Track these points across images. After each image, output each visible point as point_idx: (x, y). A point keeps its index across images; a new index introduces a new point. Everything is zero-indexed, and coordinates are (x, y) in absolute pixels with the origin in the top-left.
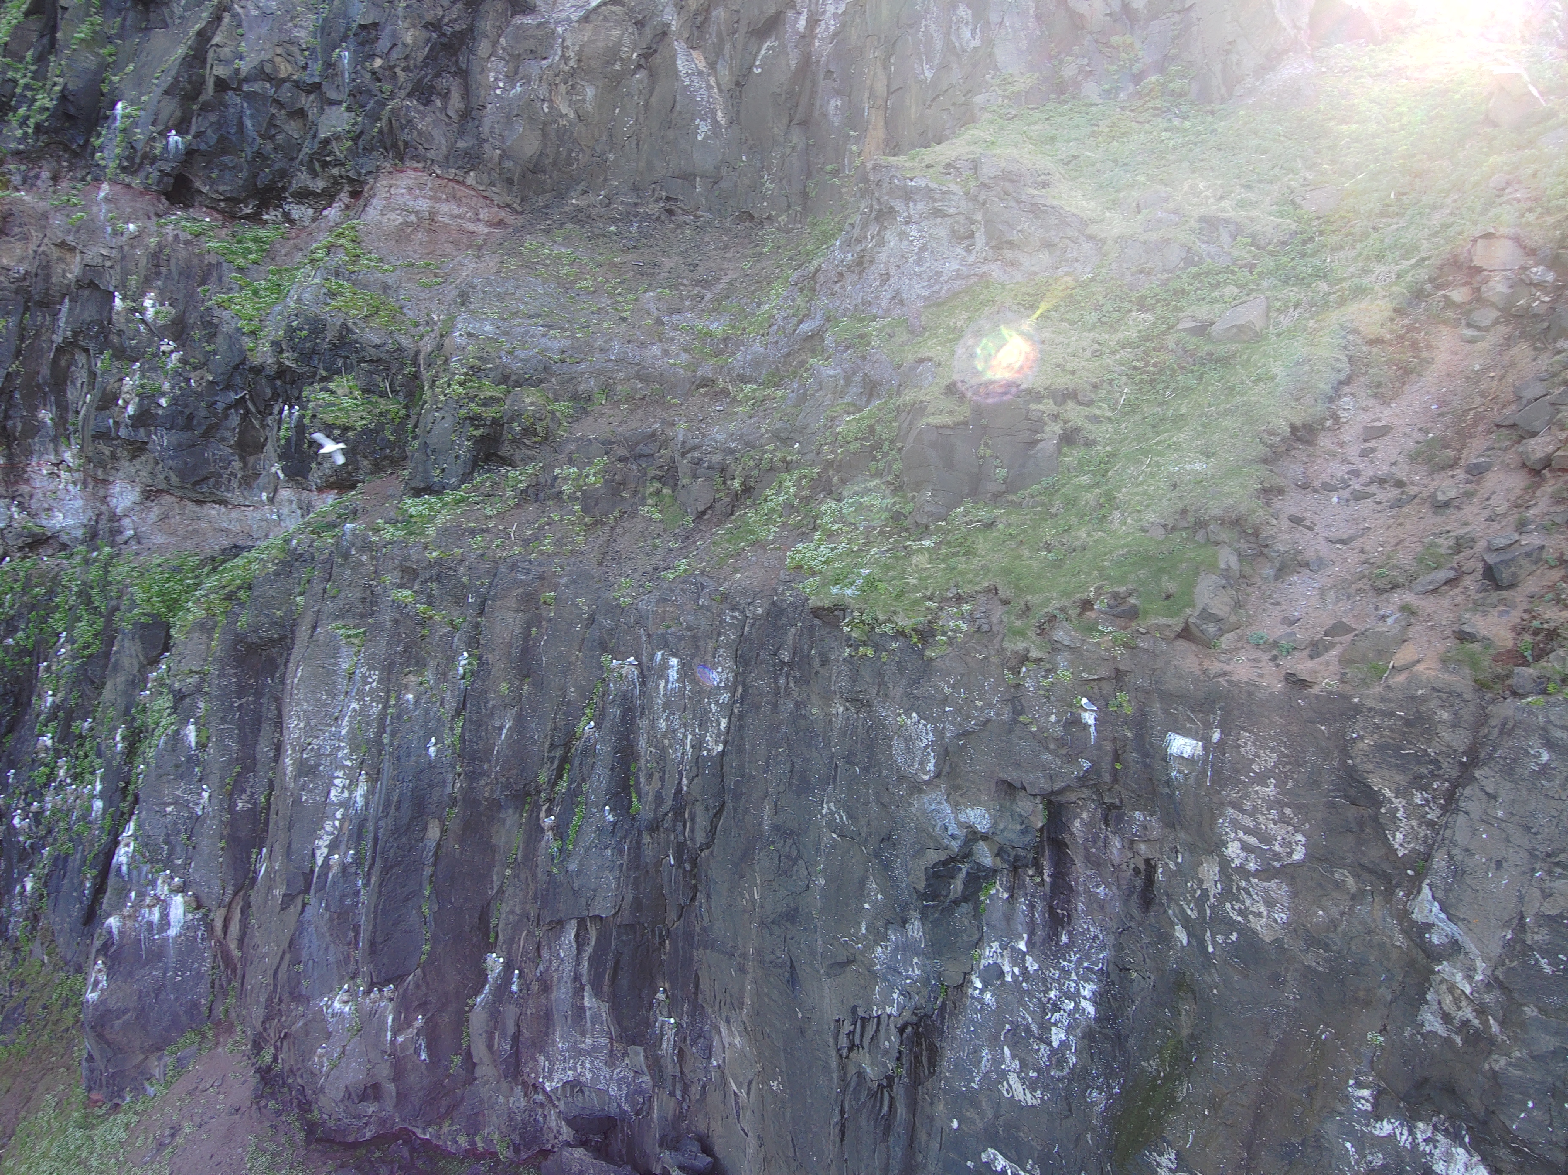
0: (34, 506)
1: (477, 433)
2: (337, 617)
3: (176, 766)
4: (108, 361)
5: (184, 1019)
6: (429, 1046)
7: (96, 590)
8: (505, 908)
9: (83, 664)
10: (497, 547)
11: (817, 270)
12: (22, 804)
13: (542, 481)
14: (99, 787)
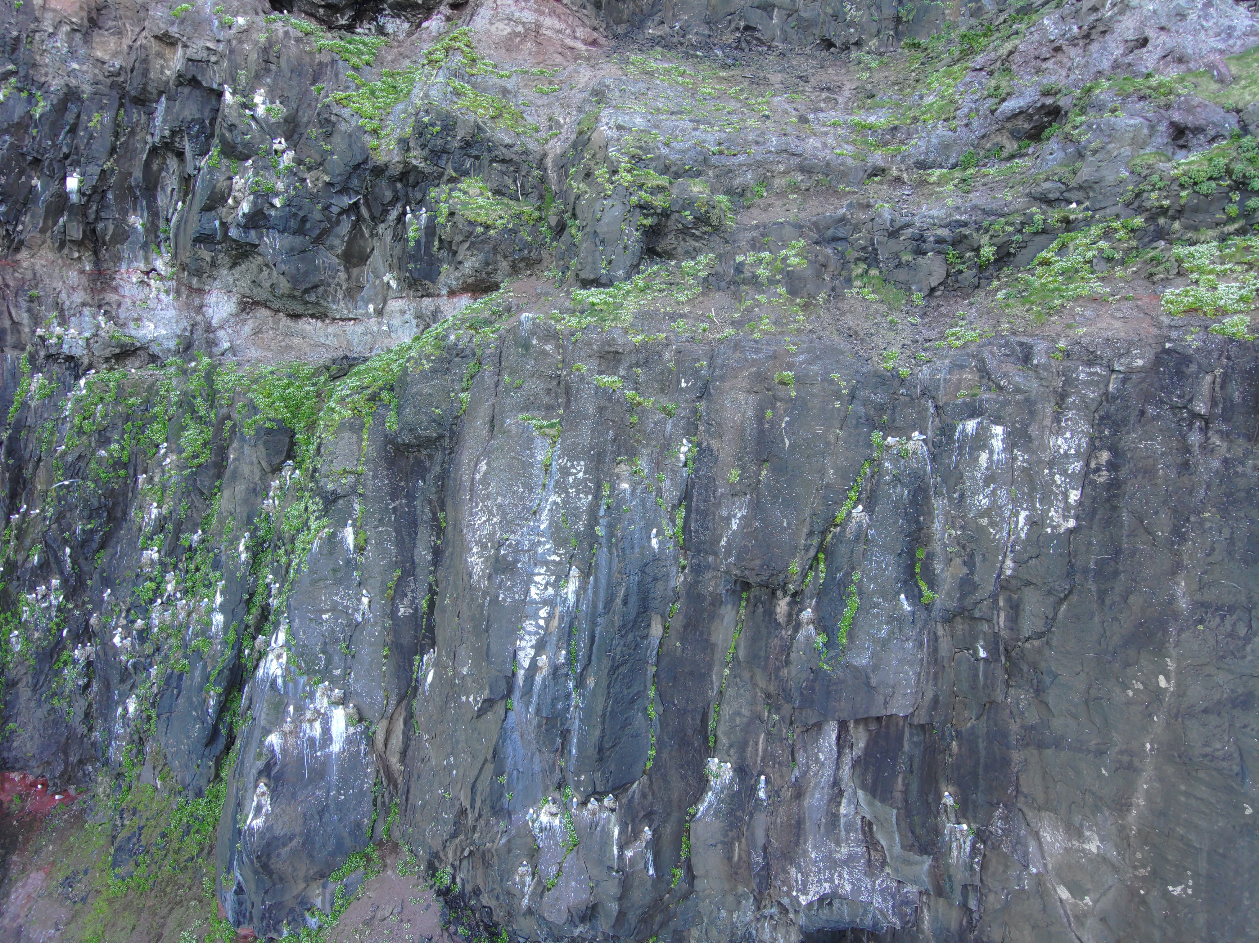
0: (122, 316)
1: (648, 222)
2: (522, 409)
3: (334, 570)
4: (216, 158)
5: (348, 841)
6: (654, 860)
7: (199, 400)
8: (727, 710)
9: (193, 474)
10: (704, 330)
11: (1011, 53)
12: (123, 622)
13: (720, 270)
14: (219, 600)
